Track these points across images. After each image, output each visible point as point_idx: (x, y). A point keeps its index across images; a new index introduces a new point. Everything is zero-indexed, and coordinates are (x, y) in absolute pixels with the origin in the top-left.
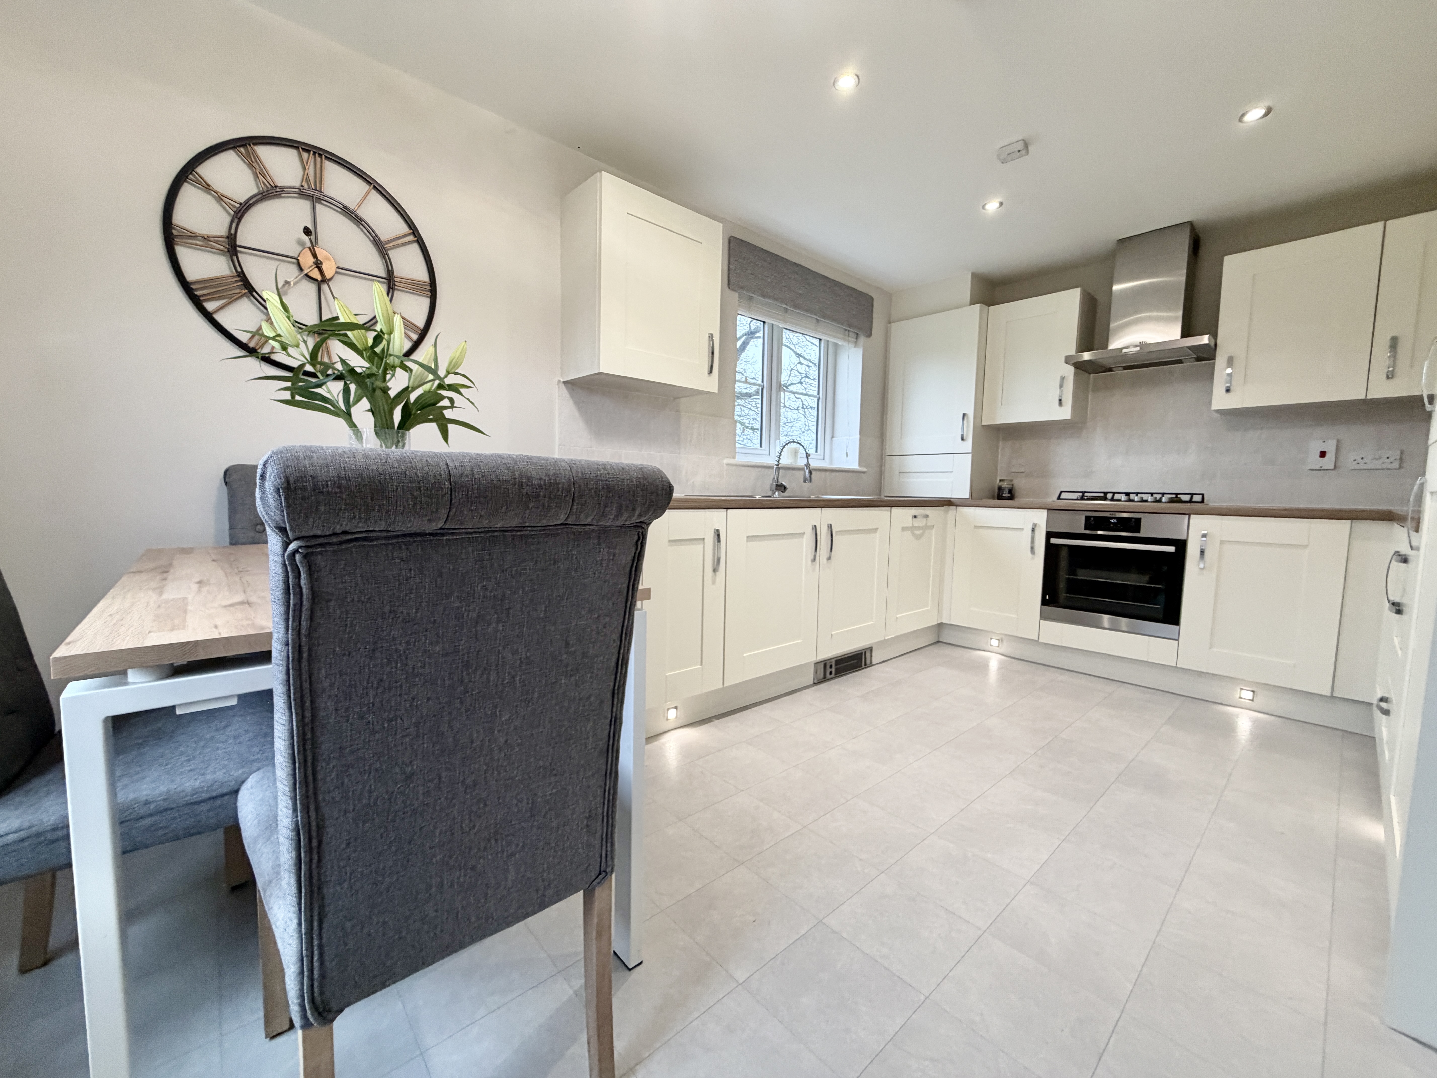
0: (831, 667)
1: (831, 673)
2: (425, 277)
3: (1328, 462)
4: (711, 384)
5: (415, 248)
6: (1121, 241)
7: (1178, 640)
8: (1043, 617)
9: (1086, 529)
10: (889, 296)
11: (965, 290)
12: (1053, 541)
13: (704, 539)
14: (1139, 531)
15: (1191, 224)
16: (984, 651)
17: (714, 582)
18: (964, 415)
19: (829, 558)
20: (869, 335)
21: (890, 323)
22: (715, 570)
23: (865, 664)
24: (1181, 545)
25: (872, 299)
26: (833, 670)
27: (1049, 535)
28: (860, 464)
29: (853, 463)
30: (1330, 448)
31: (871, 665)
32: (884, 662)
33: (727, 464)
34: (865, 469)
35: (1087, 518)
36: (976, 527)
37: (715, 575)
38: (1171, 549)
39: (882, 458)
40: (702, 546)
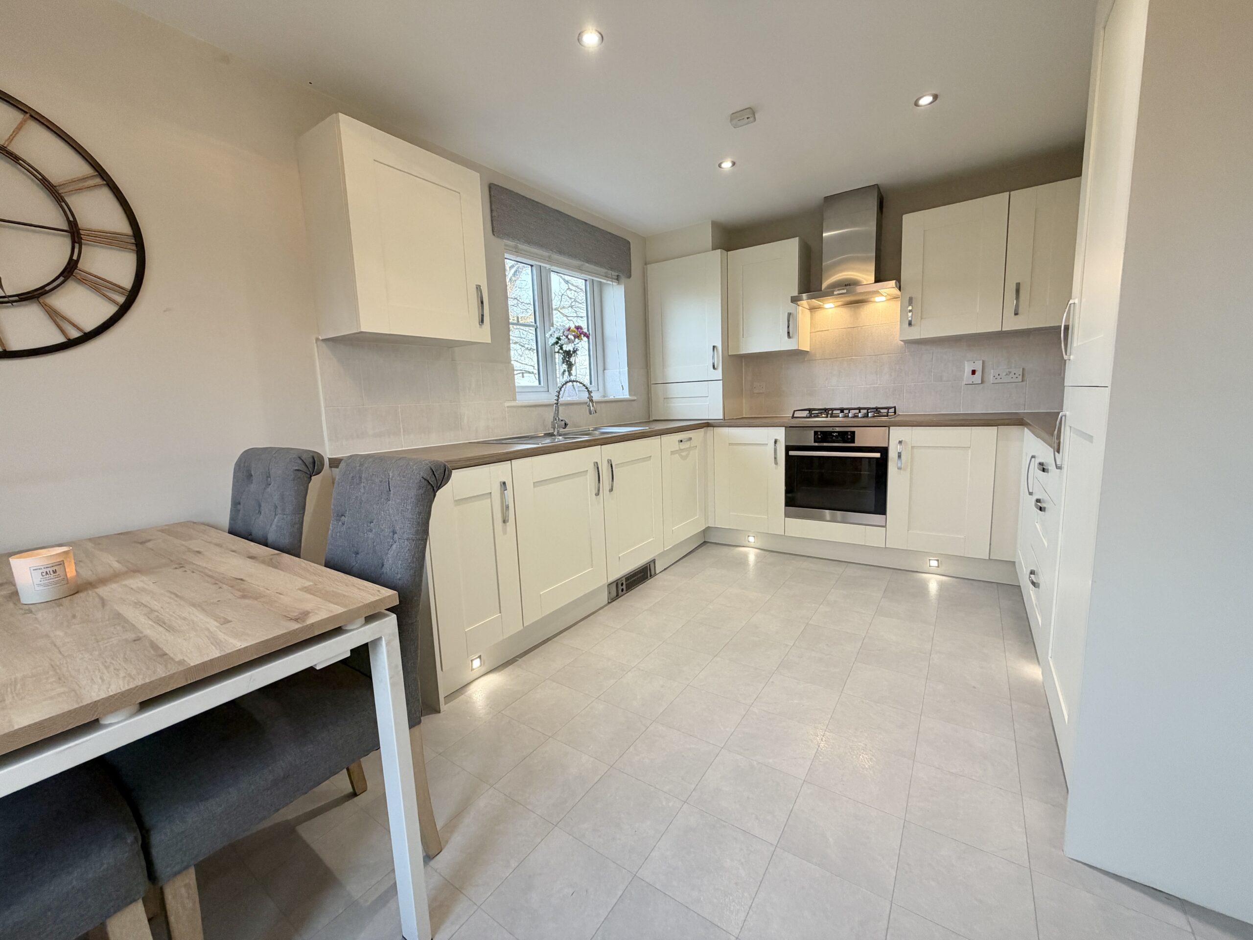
0: (622, 584)
1: (622, 590)
2: (124, 227)
3: (977, 378)
4: (483, 335)
5: (105, 194)
6: (826, 198)
7: (885, 526)
8: (787, 515)
9: (815, 442)
10: (644, 240)
11: (707, 237)
12: (791, 453)
13: (491, 493)
14: (853, 442)
15: (877, 186)
16: (744, 546)
17: (505, 532)
18: (714, 347)
19: (611, 490)
20: (629, 276)
21: (646, 264)
22: (504, 521)
23: (651, 576)
24: (884, 451)
25: (629, 243)
26: (624, 587)
27: (788, 448)
28: (630, 395)
29: (625, 395)
30: (978, 367)
31: (655, 574)
32: (665, 569)
33: (508, 407)
34: (635, 398)
35: (816, 433)
36: (730, 444)
37: (506, 526)
38: (878, 455)
39: (648, 386)
40: (489, 500)
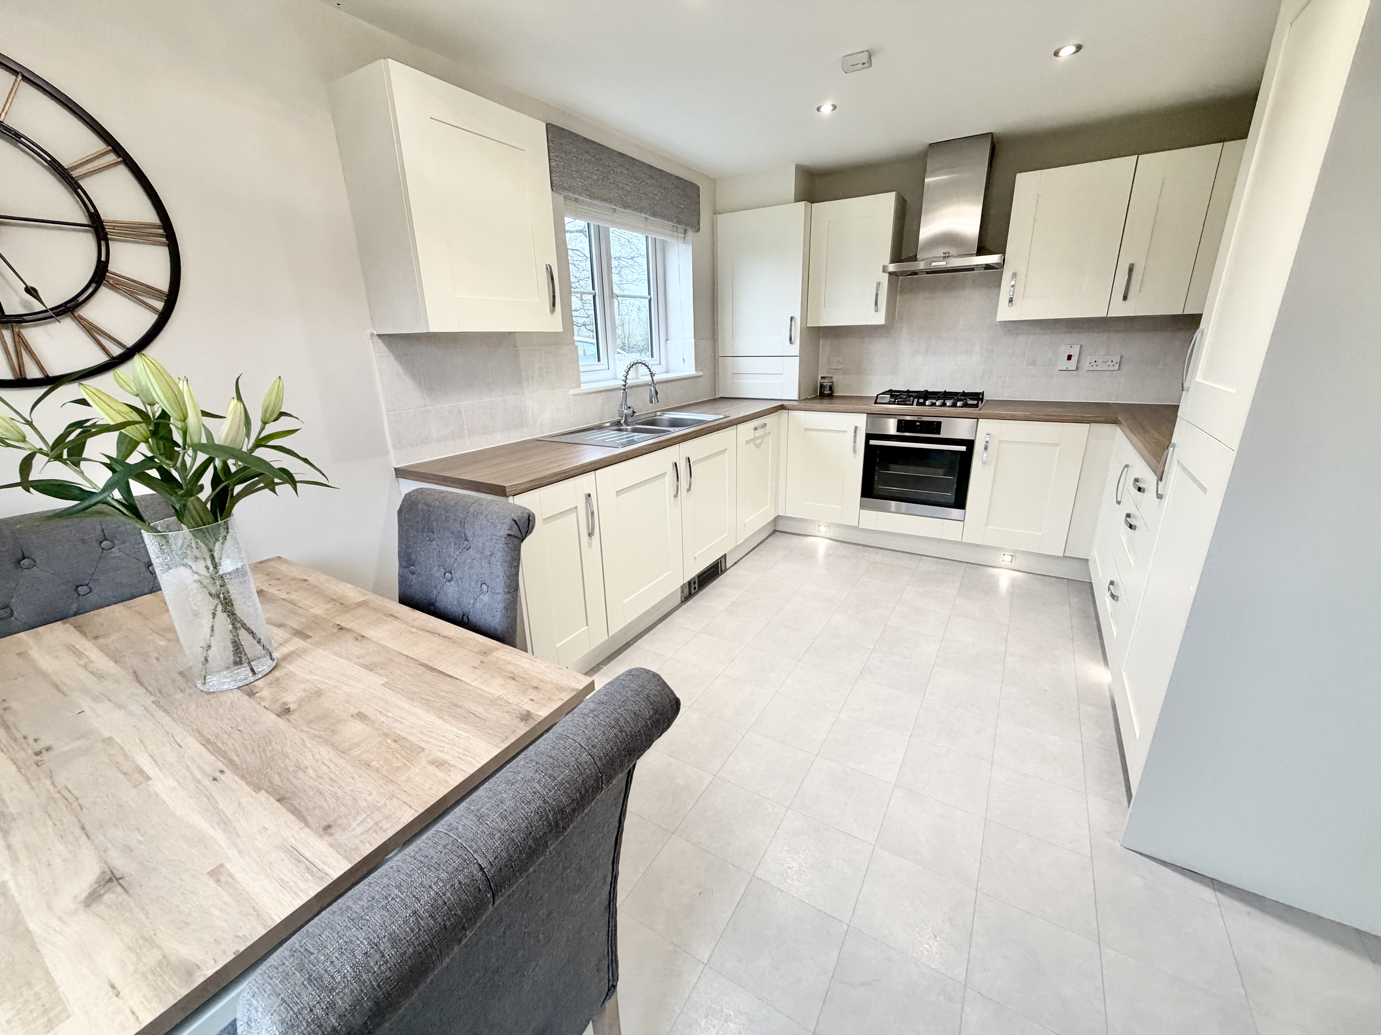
0: (695, 583)
1: (695, 588)
2: (151, 217)
3: (1073, 364)
4: (554, 324)
5: (123, 172)
6: (931, 145)
7: (963, 521)
8: (862, 506)
9: (898, 431)
10: (713, 182)
11: (789, 184)
12: (872, 442)
13: (576, 507)
14: (939, 434)
15: (991, 134)
16: (813, 536)
17: (590, 546)
18: (792, 318)
19: (689, 490)
20: (698, 230)
21: (715, 213)
22: (590, 534)
23: (721, 571)
24: (970, 444)
25: (698, 188)
26: (697, 585)
27: (869, 437)
28: (696, 370)
29: (689, 369)
30: (1075, 352)
31: (726, 570)
32: (735, 563)
33: (573, 395)
34: (701, 373)
35: (900, 422)
36: (806, 429)
37: (591, 539)
38: (963, 448)
39: (715, 358)
40: (575, 514)
